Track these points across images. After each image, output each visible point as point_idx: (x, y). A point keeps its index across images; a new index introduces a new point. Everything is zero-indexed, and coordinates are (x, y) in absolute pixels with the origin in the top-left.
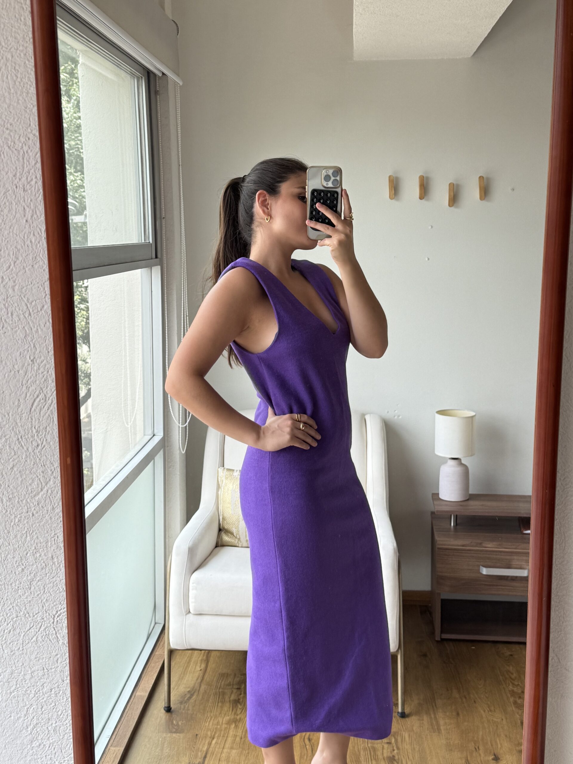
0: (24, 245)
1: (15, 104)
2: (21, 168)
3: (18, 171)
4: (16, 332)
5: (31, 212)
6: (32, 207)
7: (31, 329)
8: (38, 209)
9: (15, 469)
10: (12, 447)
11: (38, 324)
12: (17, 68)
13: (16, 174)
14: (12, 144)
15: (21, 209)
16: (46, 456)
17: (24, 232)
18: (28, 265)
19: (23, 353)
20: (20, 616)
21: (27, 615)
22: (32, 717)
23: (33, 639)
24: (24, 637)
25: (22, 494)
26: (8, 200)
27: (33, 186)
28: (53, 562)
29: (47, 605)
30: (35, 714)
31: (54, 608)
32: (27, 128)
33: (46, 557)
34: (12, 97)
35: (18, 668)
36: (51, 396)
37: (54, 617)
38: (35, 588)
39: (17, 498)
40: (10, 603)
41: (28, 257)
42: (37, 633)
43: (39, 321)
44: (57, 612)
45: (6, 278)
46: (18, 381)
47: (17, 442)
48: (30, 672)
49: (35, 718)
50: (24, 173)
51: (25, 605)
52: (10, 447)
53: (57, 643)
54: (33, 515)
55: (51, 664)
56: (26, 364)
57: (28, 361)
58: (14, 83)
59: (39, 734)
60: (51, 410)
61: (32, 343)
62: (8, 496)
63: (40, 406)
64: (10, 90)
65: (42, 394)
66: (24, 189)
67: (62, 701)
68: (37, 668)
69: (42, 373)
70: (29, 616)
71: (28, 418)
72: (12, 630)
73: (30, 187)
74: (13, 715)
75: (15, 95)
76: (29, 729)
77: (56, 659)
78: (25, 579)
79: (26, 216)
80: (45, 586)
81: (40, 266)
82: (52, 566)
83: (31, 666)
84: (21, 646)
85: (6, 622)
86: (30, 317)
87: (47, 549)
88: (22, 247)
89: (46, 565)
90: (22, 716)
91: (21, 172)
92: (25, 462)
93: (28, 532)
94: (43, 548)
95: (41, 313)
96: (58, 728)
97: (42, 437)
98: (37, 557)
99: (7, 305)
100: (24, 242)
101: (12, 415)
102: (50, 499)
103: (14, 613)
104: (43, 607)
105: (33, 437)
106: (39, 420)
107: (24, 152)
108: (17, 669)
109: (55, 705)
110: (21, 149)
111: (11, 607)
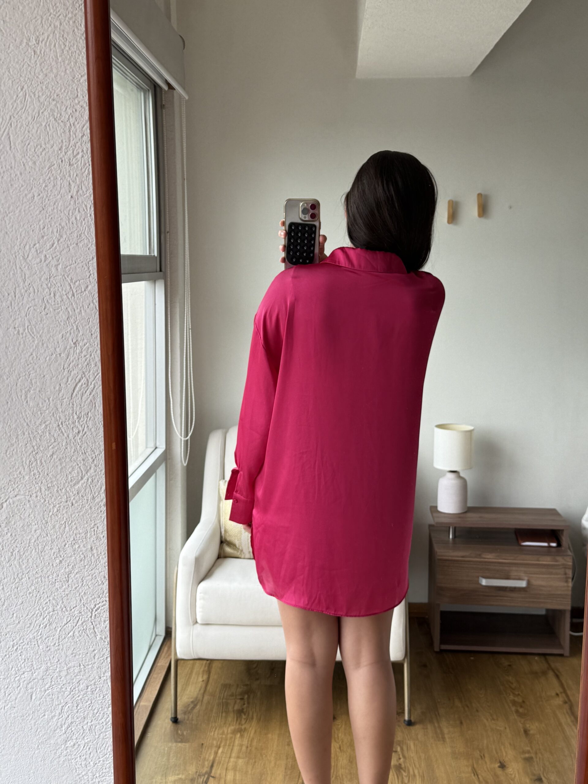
0: (69, 222)
1: (63, 74)
2: (67, 141)
3: (64, 144)
4: (58, 313)
5: (76, 187)
6: (78, 183)
7: (74, 310)
8: (84, 185)
9: (55, 456)
10: (52, 434)
11: (81, 305)
12: (64, 36)
13: (62, 147)
14: (59, 115)
15: (66, 184)
16: (87, 443)
17: (68, 209)
18: (72, 243)
19: (65, 336)
20: (57, 610)
21: (64, 609)
22: (66, 716)
23: (70, 634)
24: (61, 632)
25: (61, 483)
26: (53, 174)
27: (79, 161)
28: (92, 553)
29: (85, 599)
30: (70, 712)
31: (93, 601)
32: (74, 100)
33: (86, 548)
34: (59, 66)
35: (53, 664)
36: (93, 381)
37: (92, 610)
38: (73, 581)
39: (56, 487)
40: (46, 596)
41: (72, 235)
42: (74, 627)
43: (83, 302)
44: (95, 607)
45: (49, 257)
46: (60, 364)
47: (57, 429)
48: (65, 668)
49: (70, 716)
50: (70, 146)
51: (62, 599)
52: (50, 434)
53: (94, 638)
54: (72, 505)
55: (87, 660)
56: (68, 347)
57: (71, 344)
58: (62, 52)
59: (73, 733)
60: (93, 396)
61: (75, 325)
62: (47, 485)
63: (82, 390)
64: (58, 59)
65: (84, 378)
66: (70, 163)
67: (99, 698)
68: (73, 665)
69: (85, 356)
70: (67, 610)
71: (69, 404)
72: (48, 625)
73: (76, 162)
74: (47, 713)
75: (62, 63)
76: (63, 728)
77: (94, 655)
78: (62, 571)
79: (72, 192)
80: (84, 579)
81: (84, 244)
82: (91, 558)
83: (67, 662)
84: (57, 641)
85: (42, 617)
86: (73, 298)
87: (86, 540)
88: (66, 224)
89: (84, 557)
90: (57, 714)
91: (67, 145)
92: (65, 450)
93: (67, 523)
94: (82, 539)
95: (85, 294)
96: (94, 727)
97: (84, 423)
98: (75, 548)
99: (49, 285)
100: (69, 219)
101: (53, 400)
102: (90, 488)
103: (50, 606)
104: (81, 600)
105: (73, 423)
106: (81, 405)
107: (70, 125)
108: (52, 666)
109: (91, 703)
110: (67, 121)
111: (48, 600)
